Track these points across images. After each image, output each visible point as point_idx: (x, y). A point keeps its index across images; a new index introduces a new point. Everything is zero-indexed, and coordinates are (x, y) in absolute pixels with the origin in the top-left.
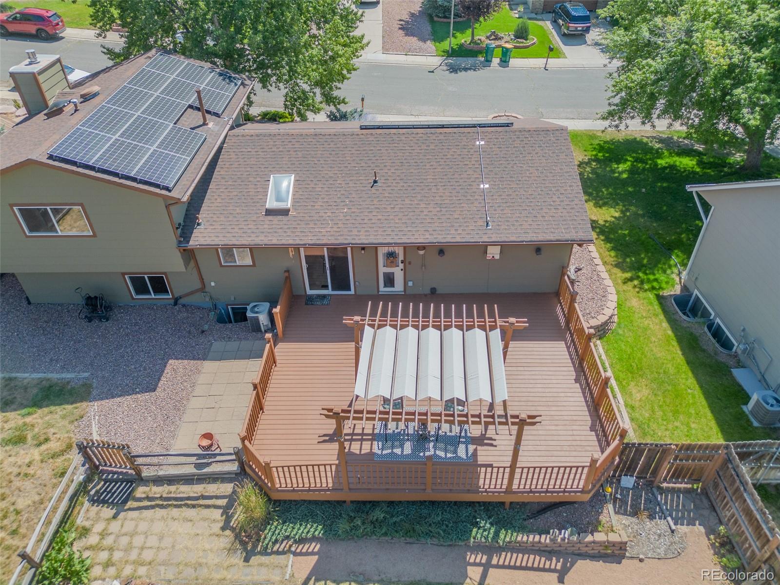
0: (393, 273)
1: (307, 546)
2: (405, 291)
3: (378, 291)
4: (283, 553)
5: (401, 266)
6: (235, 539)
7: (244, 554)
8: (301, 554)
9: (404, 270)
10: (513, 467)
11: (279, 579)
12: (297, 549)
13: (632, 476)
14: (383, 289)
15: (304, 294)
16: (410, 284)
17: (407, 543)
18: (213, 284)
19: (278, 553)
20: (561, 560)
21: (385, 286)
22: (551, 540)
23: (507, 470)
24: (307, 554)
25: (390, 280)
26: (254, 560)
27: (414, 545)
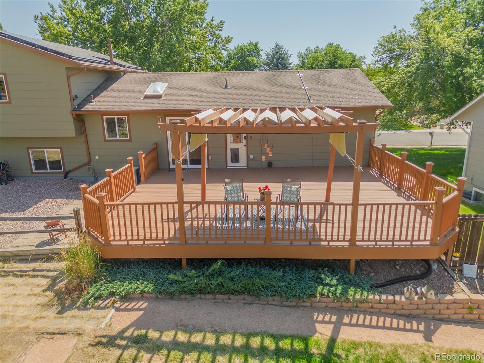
0: (238, 149)
1: (133, 304)
2: (247, 166)
3: (227, 166)
4: (105, 308)
5: (245, 142)
6: (55, 296)
7: (60, 308)
8: (125, 310)
9: (247, 146)
10: (355, 204)
11: (92, 327)
12: (121, 306)
13: (473, 264)
14: (230, 165)
15: (168, 167)
16: (252, 157)
17: (245, 303)
18: (97, 157)
19: (99, 308)
20: (423, 323)
21: (232, 162)
22: (407, 298)
23: (350, 208)
24: (132, 310)
25: (236, 157)
26: (68, 313)
27: (254, 305)
